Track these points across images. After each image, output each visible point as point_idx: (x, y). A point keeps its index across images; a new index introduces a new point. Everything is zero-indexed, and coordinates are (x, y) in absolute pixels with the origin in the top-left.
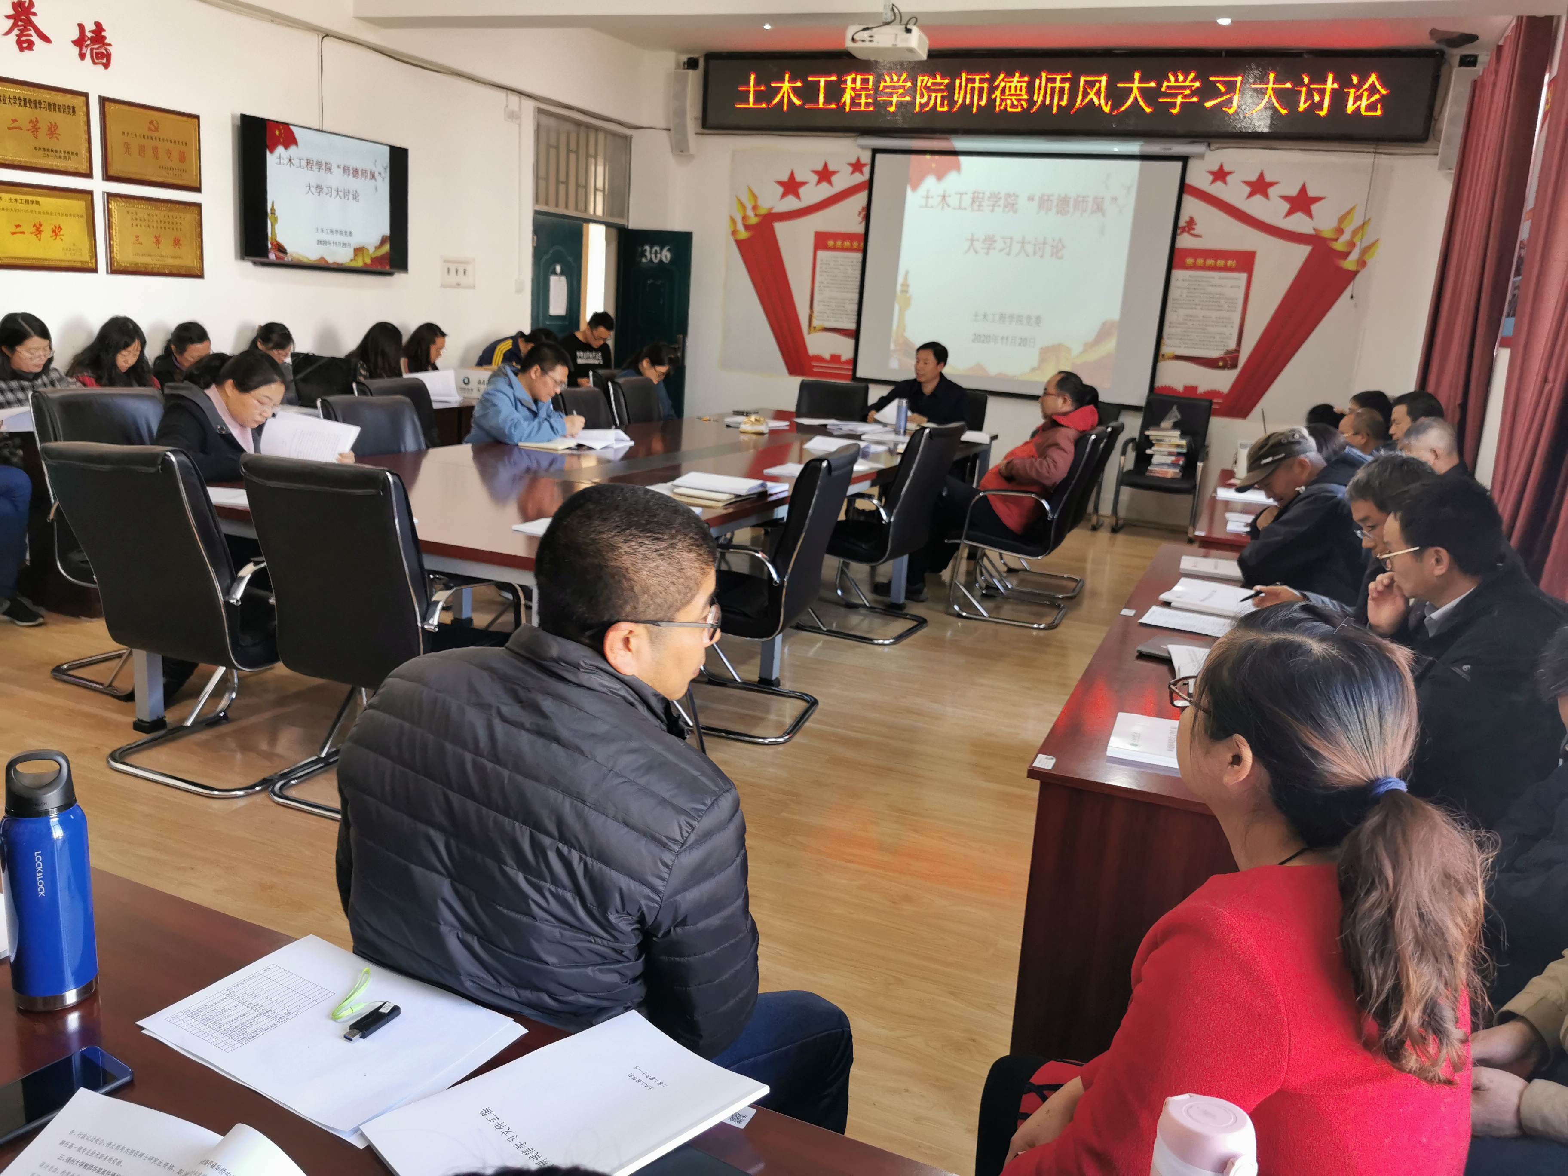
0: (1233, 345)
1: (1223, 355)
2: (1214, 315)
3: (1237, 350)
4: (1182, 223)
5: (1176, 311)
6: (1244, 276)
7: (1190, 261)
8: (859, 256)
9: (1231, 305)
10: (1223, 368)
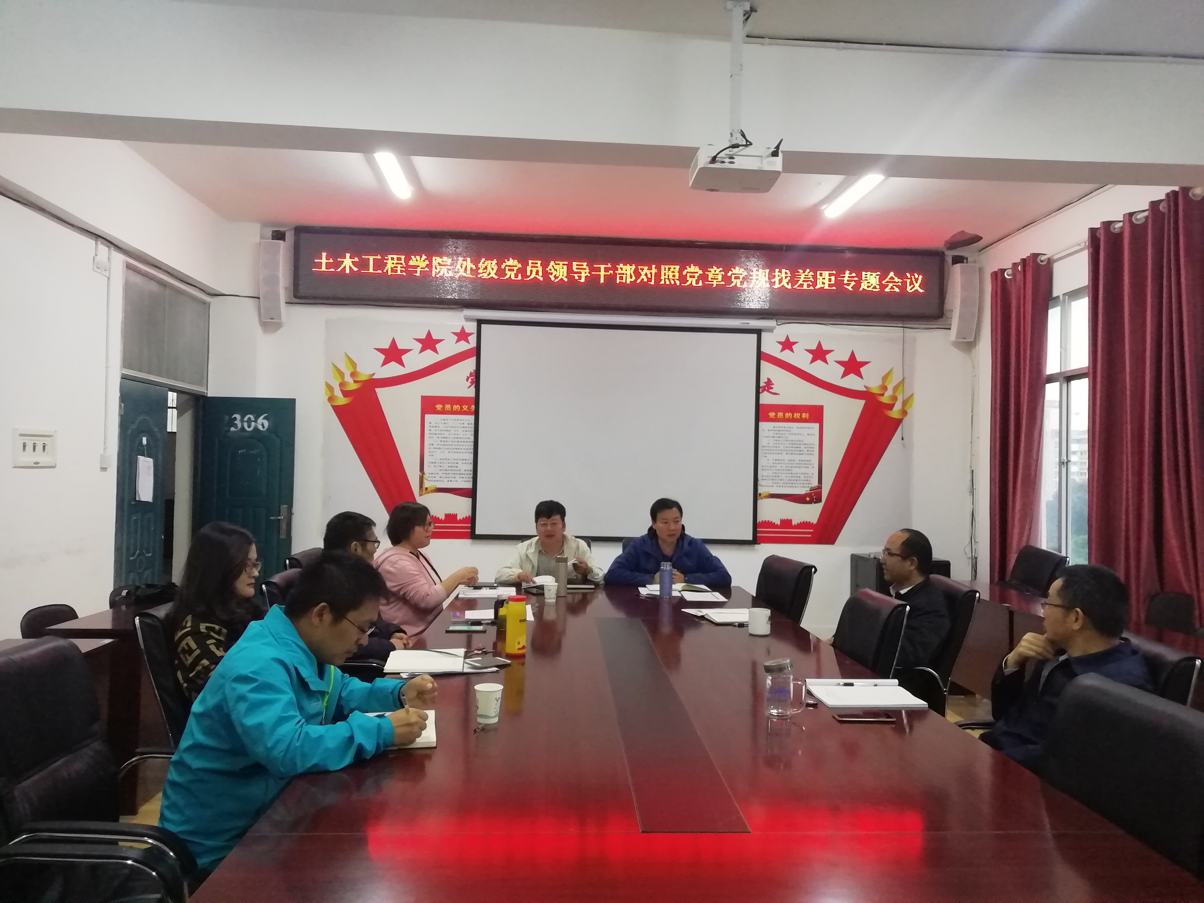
0: (815, 483)
1: (809, 492)
2: (797, 458)
3: (820, 487)
4: (762, 384)
5: (765, 457)
6: (817, 426)
7: (772, 415)
8: (472, 418)
9: (809, 449)
10: (810, 502)
